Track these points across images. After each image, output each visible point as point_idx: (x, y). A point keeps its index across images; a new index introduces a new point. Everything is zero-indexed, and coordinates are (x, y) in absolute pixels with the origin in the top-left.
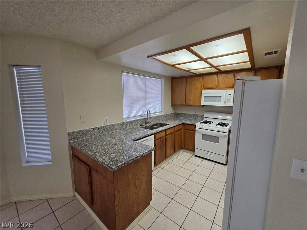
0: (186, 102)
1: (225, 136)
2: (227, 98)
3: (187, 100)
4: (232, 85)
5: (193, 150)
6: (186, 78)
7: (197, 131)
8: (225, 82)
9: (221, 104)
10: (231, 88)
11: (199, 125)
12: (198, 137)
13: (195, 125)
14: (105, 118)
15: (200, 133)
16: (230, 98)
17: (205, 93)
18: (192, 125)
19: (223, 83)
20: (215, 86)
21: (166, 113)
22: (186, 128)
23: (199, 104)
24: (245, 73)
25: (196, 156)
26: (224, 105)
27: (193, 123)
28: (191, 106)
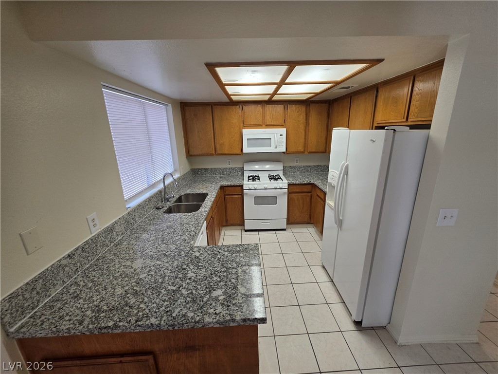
0: (215, 149)
1: (285, 193)
2: (279, 140)
3: (218, 146)
4: (282, 122)
5: (242, 224)
6: (212, 107)
7: (246, 194)
8: (274, 117)
9: (271, 149)
10: (281, 127)
11: (247, 184)
12: (248, 203)
13: (242, 186)
14: (90, 217)
15: (250, 195)
16: (282, 140)
17: (248, 133)
18: (237, 186)
19: (270, 118)
20: (260, 122)
21: (183, 173)
22: (227, 193)
23: (239, 152)
24: (297, 106)
25: (246, 231)
26: (275, 151)
27: (237, 182)
28: (225, 154)
